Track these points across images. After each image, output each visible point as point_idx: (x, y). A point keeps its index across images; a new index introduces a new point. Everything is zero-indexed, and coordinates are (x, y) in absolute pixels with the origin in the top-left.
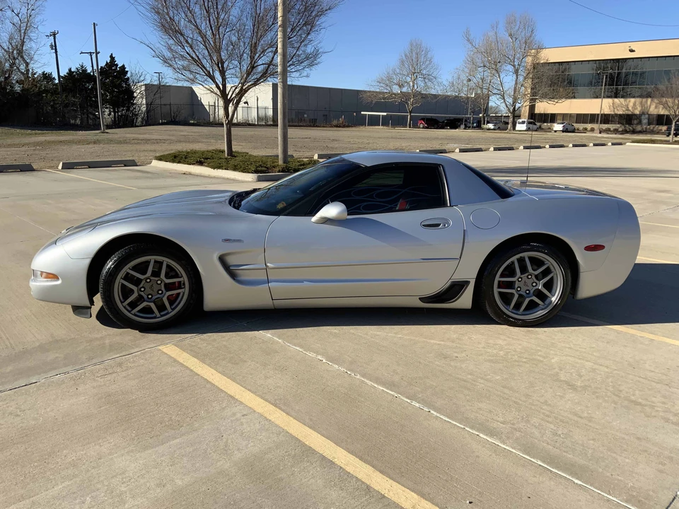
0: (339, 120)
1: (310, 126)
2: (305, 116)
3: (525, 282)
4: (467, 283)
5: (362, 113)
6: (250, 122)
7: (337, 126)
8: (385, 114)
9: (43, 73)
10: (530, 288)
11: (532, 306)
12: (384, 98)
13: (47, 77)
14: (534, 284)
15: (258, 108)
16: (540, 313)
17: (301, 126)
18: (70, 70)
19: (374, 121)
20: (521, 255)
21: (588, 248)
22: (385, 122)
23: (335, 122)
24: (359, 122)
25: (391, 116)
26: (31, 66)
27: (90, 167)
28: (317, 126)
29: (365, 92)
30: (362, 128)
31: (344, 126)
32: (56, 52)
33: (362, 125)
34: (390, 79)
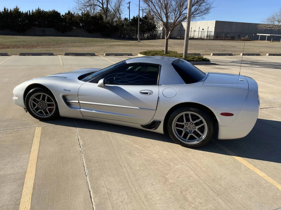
0: (245, 37)
1: (230, 40)
2: (229, 35)
3: (189, 126)
4: (160, 122)
5: (258, 34)
6: (202, 38)
7: (243, 40)
8: (269, 35)
9: (125, 18)
10: (192, 129)
11: (192, 138)
12: (270, 28)
13: (126, 19)
14: (194, 128)
15: (208, 32)
16: (196, 142)
17: (227, 40)
18: (134, 17)
19: (263, 38)
20: (187, 112)
21: (223, 114)
22: (269, 39)
23: (243, 38)
24: (256, 38)
25: (273, 36)
26: (121, 15)
27: (115, 56)
28: (233, 40)
29: (260, 24)
30: (256, 41)
31: (247, 40)
32: (129, 10)
33: (257, 40)
34: (274, 18)
